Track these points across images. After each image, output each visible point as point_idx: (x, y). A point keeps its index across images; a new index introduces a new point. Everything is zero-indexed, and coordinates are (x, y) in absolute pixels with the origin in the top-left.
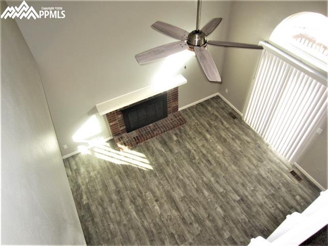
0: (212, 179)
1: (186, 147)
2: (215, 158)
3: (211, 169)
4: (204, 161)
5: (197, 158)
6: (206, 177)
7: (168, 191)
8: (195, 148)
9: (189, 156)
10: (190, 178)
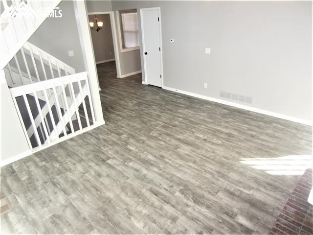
0: (145, 172)
1: (208, 207)
2: (145, 202)
3: (149, 183)
4: (163, 191)
5: (178, 194)
6: (156, 172)
7: (198, 149)
8: (189, 209)
9: (193, 194)
10: (177, 166)
